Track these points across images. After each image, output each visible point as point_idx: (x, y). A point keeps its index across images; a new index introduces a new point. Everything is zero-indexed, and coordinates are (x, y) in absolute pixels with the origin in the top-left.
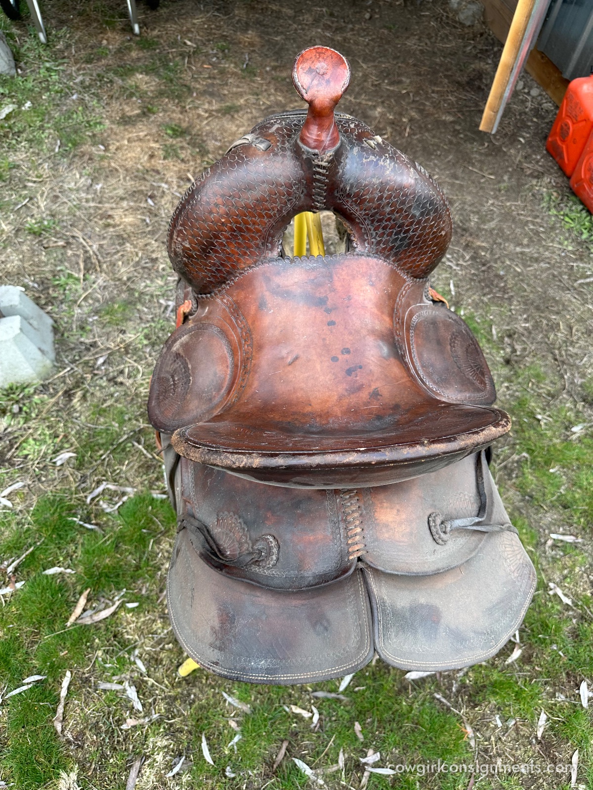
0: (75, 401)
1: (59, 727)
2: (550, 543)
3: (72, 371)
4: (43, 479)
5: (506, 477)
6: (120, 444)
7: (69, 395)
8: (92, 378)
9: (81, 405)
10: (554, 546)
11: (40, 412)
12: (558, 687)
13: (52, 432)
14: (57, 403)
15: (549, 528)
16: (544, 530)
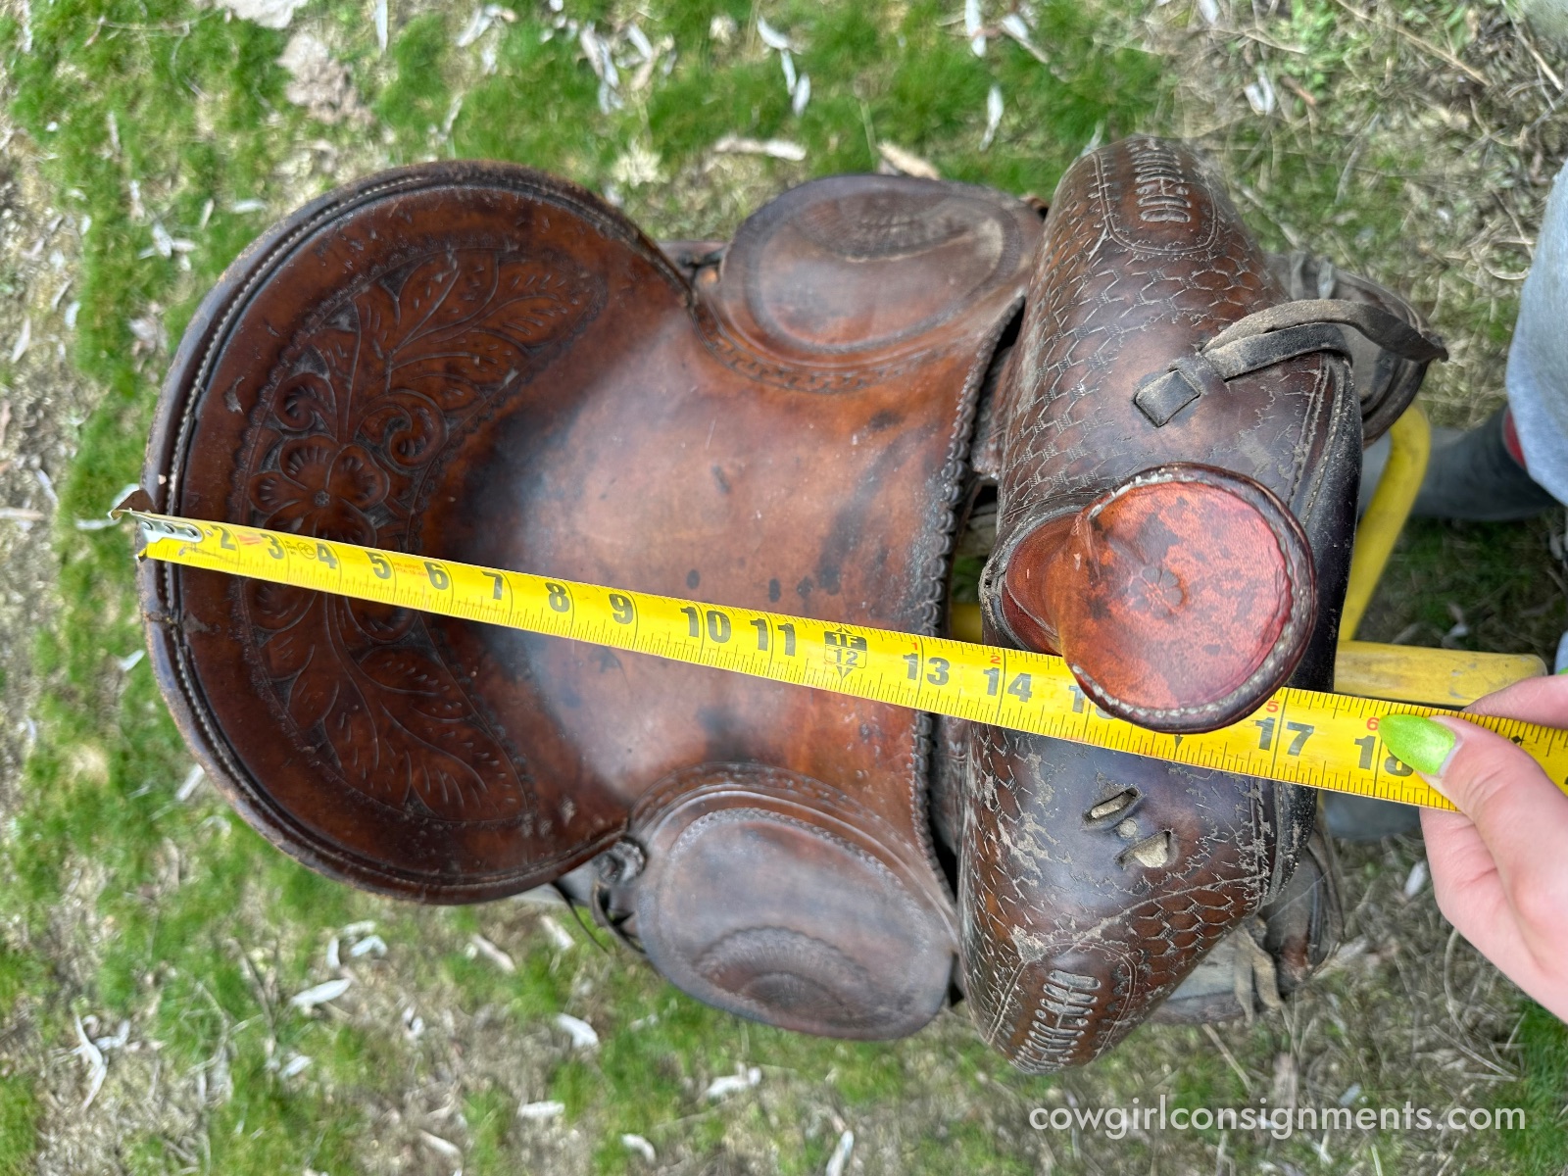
0: (1444, 114)
1: (722, 145)
2: (838, 1124)
3: (1547, 95)
4: (1217, 62)
5: (1002, 1111)
6: (1278, 229)
7: (1467, 95)
8: (1515, 150)
9: (1427, 129)
10: (828, 1129)
11: (1419, 30)
12: (599, 995)
13: (1350, 66)
14: (1443, 67)
15: (867, 1139)
16: (867, 1127)
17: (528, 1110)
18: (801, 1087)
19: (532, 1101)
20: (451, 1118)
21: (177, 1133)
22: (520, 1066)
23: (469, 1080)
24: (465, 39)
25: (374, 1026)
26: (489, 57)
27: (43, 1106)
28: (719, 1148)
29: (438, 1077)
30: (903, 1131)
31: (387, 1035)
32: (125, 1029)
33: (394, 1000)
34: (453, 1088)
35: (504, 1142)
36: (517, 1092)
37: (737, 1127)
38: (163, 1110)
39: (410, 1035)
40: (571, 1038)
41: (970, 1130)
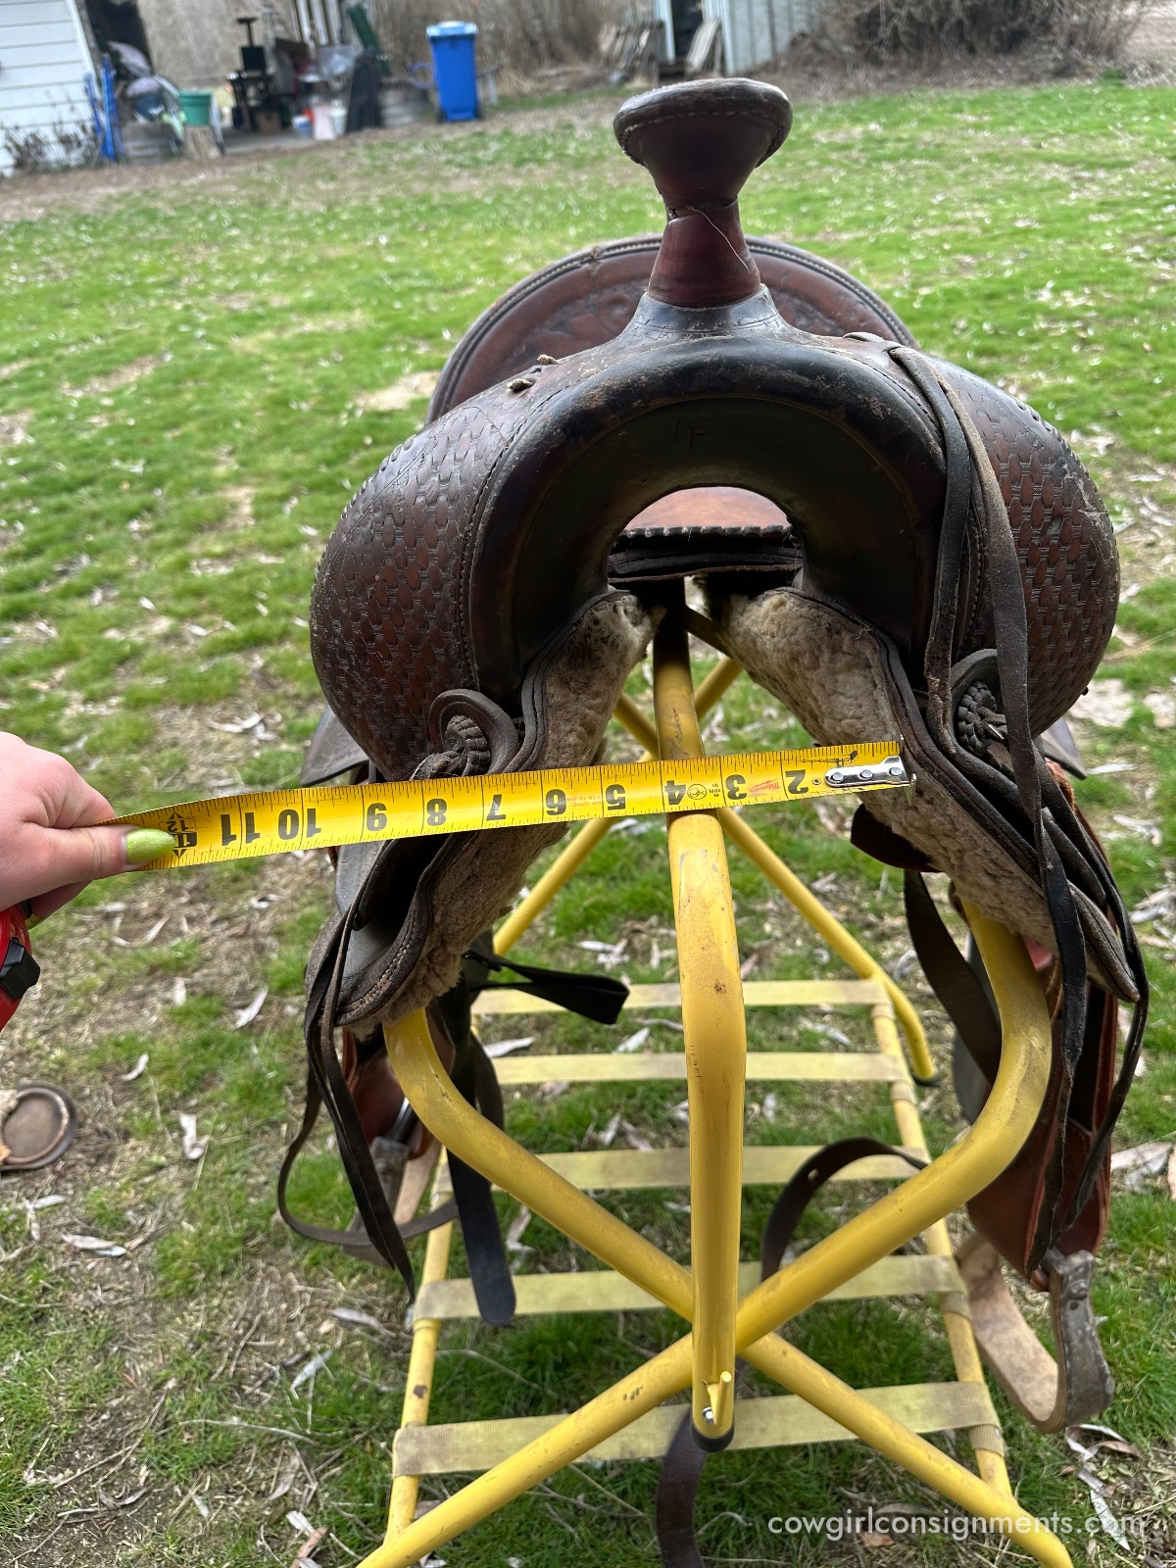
16: (128, 1270)
17: (180, 983)
18: (179, 1200)
19: (187, 986)
20: (180, 934)
21: (186, 774)
22: (220, 974)
23: (211, 942)
24: (1121, 819)
25: (263, 878)
26: (1113, 836)
27: (211, 704)
28: (126, 1135)
29: (214, 923)
30: (119, 1307)
31: (255, 888)
32: (269, 736)
33: (285, 886)
34: (206, 933)
35: (153, 970)
36: (197, 976)
37: (144, 1150)
38: (203, 764)
39: (254, 902)
40: (244, 1007)
41: (112, 1382)
